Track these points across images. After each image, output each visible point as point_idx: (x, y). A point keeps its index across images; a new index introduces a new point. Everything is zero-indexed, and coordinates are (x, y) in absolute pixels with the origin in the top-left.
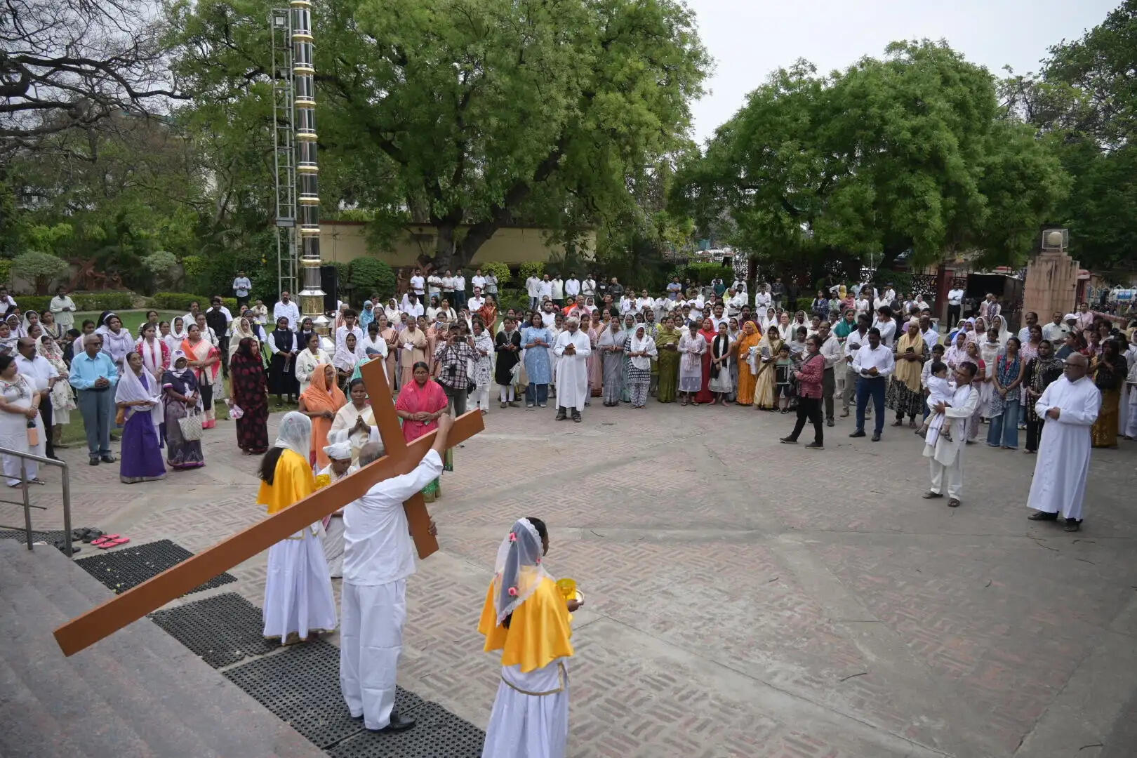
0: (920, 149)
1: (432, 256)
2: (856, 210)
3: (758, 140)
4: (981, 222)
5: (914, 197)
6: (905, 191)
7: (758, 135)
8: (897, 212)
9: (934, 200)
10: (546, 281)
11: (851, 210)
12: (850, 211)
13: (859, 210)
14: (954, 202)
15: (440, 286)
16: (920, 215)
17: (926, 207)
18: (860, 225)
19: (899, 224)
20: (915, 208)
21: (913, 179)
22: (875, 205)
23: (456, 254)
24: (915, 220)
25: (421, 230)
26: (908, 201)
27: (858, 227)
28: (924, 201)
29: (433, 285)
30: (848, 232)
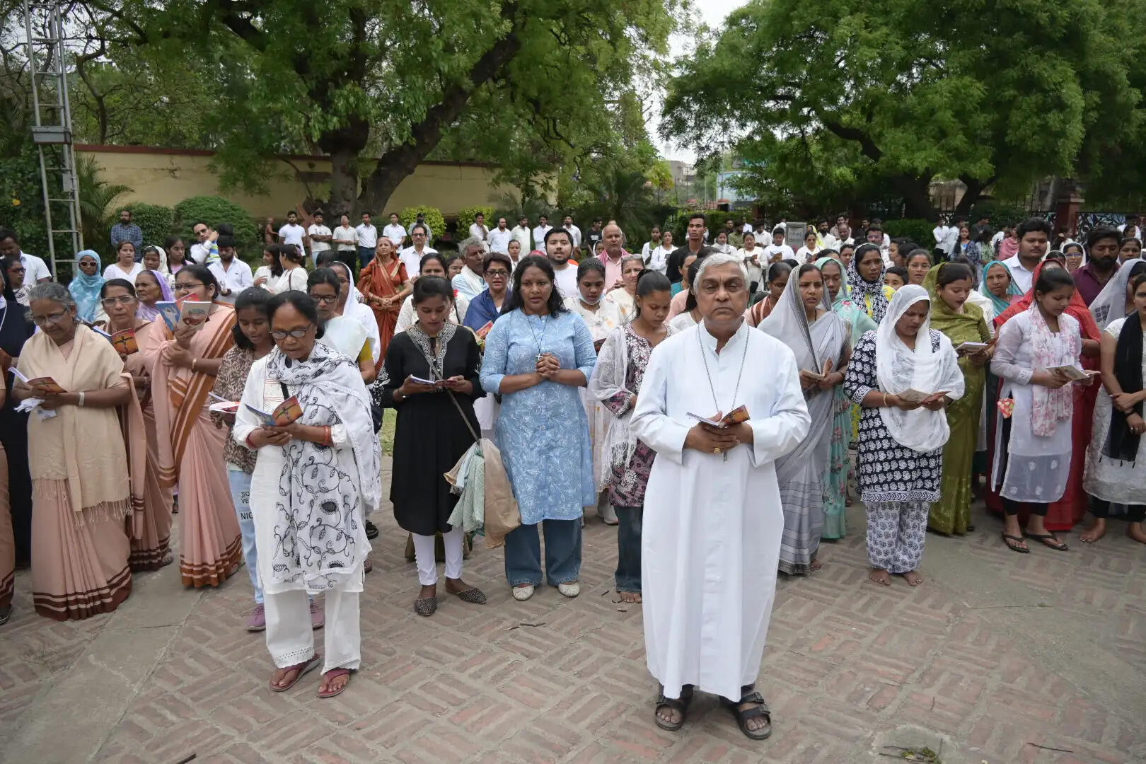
0: (1053, 19)
1: (326, 201)
2: (957, 114)
3: (801, 18)
4: (1132, 131)
5: (1044, 92)
6: (1030, 84)
7: (801, 10)
8: (1016, 117)
9: (1074, 94)
10: (502, 229)
11: (949, 114)
12: (947, 116)
13: (960, 114)
14: (1097, 99)
15: (329, 240)
16: (1053, 119)
17: (1061, 106)
18: (961, 136)
19: (1021, 132)
20: (1043, 109)
21: (1043, 65)
22: (983, 106)
23: (362, 196)
24: (1044, 128)
25: (311, 166)
26: (1035, 98)
27: (959, 140)
28: (1059, 97)
29: (317, 239)
30: (942, 148)
